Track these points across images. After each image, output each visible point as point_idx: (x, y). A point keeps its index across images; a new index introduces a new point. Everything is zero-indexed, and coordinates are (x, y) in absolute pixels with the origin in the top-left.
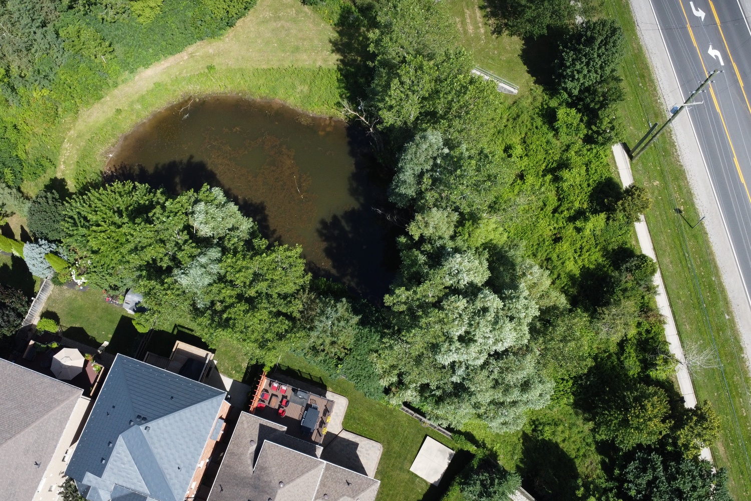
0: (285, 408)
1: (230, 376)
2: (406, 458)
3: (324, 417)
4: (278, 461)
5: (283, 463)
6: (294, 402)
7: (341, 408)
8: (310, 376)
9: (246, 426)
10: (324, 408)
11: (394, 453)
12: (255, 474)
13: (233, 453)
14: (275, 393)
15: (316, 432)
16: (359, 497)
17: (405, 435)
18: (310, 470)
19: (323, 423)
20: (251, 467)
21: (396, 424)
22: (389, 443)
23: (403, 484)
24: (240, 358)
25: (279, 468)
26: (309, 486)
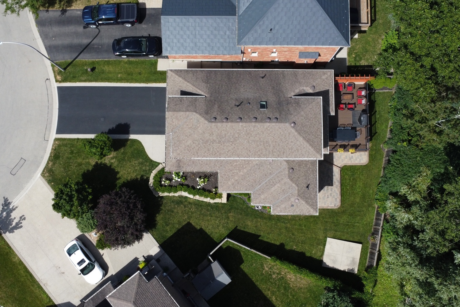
0: (346, 109)
1: (349, 54)
2: (336, 231)
3: (349, 146)
4: (310, 115)
5: (310, 120)
6: (354, 116)
7: (358, 160)
8: (375, 123)
9: (324, 77)
10: (358, 144)
11: (337, 220)
12: (290, 99)
13: (297, 76)
14: (355, 95)
15: (334, 143)
16: (301, 200)
17: (356, 224)
18: (312, 147)
19: (345, 147)
20: (293, 94)
21: (362, 213)
22: (344, 212)
23: (314, 236)
24: (367, 56)
25: (305, 118)
26: (298, 151)
